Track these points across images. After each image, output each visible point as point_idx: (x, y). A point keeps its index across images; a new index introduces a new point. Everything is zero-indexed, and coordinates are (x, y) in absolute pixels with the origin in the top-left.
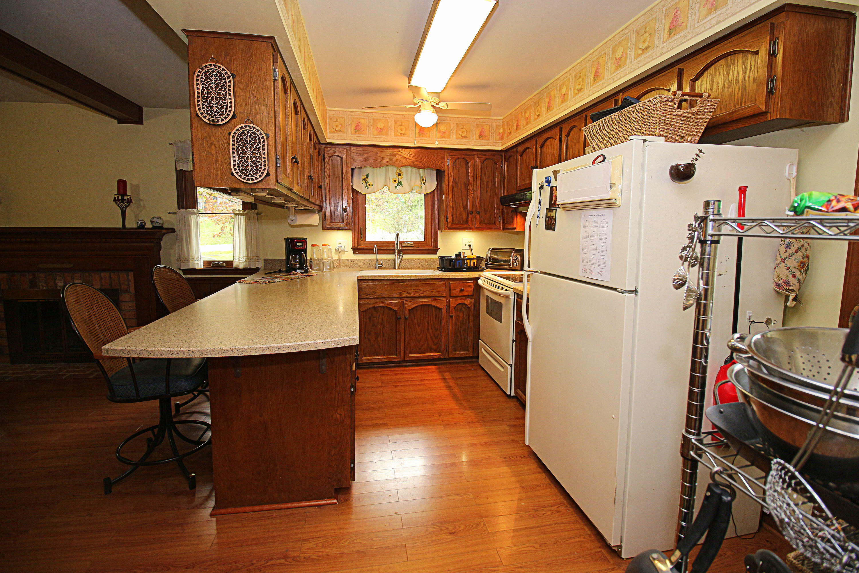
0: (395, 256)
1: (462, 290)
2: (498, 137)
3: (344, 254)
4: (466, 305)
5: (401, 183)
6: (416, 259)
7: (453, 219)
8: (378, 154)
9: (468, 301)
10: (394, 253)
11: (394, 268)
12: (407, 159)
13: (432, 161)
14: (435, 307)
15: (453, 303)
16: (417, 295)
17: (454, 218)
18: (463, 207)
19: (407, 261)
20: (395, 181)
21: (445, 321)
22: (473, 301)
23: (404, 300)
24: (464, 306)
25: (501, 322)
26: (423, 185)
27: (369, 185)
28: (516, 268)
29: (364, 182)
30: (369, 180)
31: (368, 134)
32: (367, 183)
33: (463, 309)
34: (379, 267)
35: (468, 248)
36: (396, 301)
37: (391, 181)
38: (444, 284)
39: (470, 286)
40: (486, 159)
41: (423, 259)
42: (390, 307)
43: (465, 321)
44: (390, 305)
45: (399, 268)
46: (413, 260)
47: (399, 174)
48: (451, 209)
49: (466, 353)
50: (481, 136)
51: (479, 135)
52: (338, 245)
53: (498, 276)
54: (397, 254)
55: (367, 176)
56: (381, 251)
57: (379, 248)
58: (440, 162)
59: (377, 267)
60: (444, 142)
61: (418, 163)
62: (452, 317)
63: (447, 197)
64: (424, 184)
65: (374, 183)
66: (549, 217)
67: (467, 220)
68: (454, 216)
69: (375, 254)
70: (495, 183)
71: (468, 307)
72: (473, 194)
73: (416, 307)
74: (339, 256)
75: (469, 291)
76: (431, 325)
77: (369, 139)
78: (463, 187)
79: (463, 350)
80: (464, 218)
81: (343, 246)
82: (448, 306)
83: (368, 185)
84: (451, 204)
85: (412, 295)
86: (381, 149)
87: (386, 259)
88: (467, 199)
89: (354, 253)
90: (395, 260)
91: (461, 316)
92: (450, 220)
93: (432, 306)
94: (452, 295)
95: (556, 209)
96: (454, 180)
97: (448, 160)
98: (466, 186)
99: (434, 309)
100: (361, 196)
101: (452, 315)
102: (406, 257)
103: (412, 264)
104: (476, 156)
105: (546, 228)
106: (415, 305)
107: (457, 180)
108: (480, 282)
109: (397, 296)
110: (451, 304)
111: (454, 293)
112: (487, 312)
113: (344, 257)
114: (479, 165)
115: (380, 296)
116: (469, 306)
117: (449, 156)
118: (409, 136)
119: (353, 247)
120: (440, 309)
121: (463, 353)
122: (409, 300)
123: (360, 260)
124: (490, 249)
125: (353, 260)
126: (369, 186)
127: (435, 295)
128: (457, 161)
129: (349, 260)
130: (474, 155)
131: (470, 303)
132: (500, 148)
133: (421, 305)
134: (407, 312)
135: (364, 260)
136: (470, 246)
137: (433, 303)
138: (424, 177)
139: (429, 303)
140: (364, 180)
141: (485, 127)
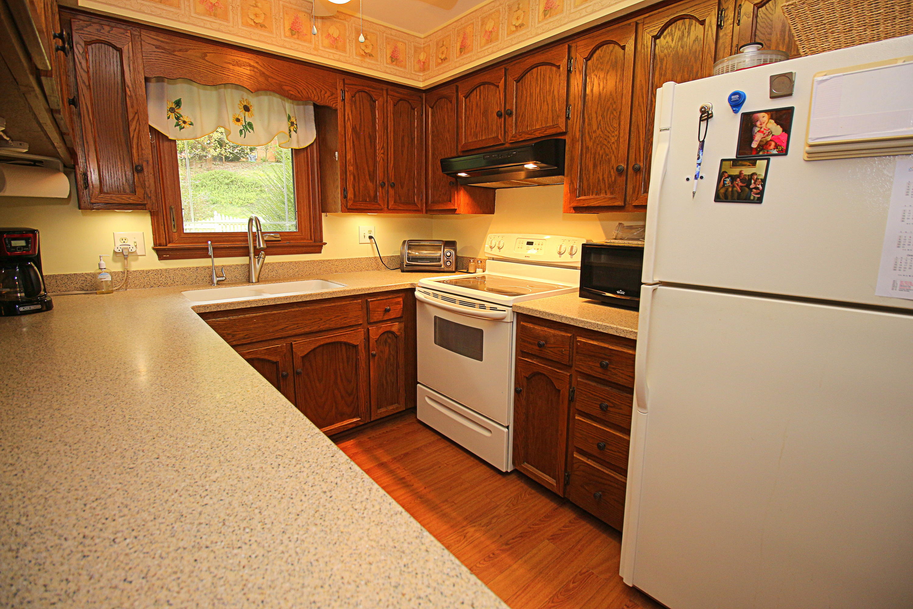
0: (250, 259)
1: (387, 311)
2: (417, 67)
3: (136, 260)
4: (393, 333)
5: (250, 125)
6: (286, 263)
7: (355, 195)
8: (206, 56)
9: (396, 327)
10: (247, 254)
11: (249, 281)
12: (269, 77)
13: (315, 89)
14: (346, 344)
15: (375, 332)
16: (315, 328)
17: (357, 193)
18: (369, 175)
19: (270, 268)
20: (238, 120)
21: (363, 364)
22: (402, 325)
23: (289, 341)
24: (390, 335)
25: (481, 359)
26: (293, 133)
27: (185, 122)
28: (450, 269)
29: (173, 115)
30: (183, 111)
31: (183, 6)
32: (178, 118)
33: (389, 340)
34: (218, 281)
35: (368, 240)
36: (278, 345)
37: (231, 119)
38: (359, 303)
39: (398, 303)
40: (401, 100)
41: (299, 262)
42: (266, 357)
43: (392, 358)
44: (265, 354)
45: (258, 281)
46: (282, 264)
47: (247, 109)
48: (352, 177)
49: (397, 408)
50: (394, 58)
51: (392, 57)
52: (118, 243)
53: (443, 282)
54: (252, 255)
55: (178, 103)
56: (220, 252)
57: (217, 245)
58: (328, 94)
59: (215, 282)
60: (337, 57)
61: (292, 89)
62: (374, 356)
63: (343, 157)
64: (296, 132)
65: (195, 119)
66: (733, 178)
67: (376, 196)
68: (356, 189)
69: (210, 257)
70: (413, 140)
71: (396, 337)
72: (383, 154)
73: (314, 349)
74: (124, 266)
75: (397, 310)
76: (341, 376)
77: (186, 20)
78: (368, 141)
79: (392, 404)
80: (372, 193)
81: (132, 245)
82: (367, 339)
83: (180, 123)
84: (351, 168)
85: (307, 330)
86: (211, 48)
87: (230, 266)
88: (375, 161)
89: (161, 258)
90: (249, 266)
91: (387, 351)
92: (350, 195)
93: (341, 343)
94: (372, 321)
95: (768, 160)
96: (354, 129)
97: (343, 91)
98: (372, 139)
99: (344, 348)
100: (166, 144)
101: (374, 352)
102: (270, 259)
103: (280, 271)
104: (385, 92)
105: (715, 201)
106: (313, 347)
107: (358, 129)
108: (417, 294)
109: (278, 335)
110: (371, 336)
111: (377, 316)
112: (435, 343)
113: (135, 266)
114: (390, 108)
115: (244, 341)
116: (398, 334)
117: (344, 84)
118: (271, 32)
119: (155, 244)
120: (355, 347)
121: (392, 409)
122: (300, 340)
123: (175, 270)
124: (404, 242)
125: (158, 272)
126: (183, 125)
127: (345, 323)
128: (357, 95)
129: (149, 271)
130: (382, 90)
131: (399, 330)
132: (421, 85)
133: (323, 345)
134: (298, 362)
135: (184, 269)
136: (371, 237)
137: (343, 339)
138: (293, 120)
139: (337, 339)
140: (172, 110)
141: (399, 45)
